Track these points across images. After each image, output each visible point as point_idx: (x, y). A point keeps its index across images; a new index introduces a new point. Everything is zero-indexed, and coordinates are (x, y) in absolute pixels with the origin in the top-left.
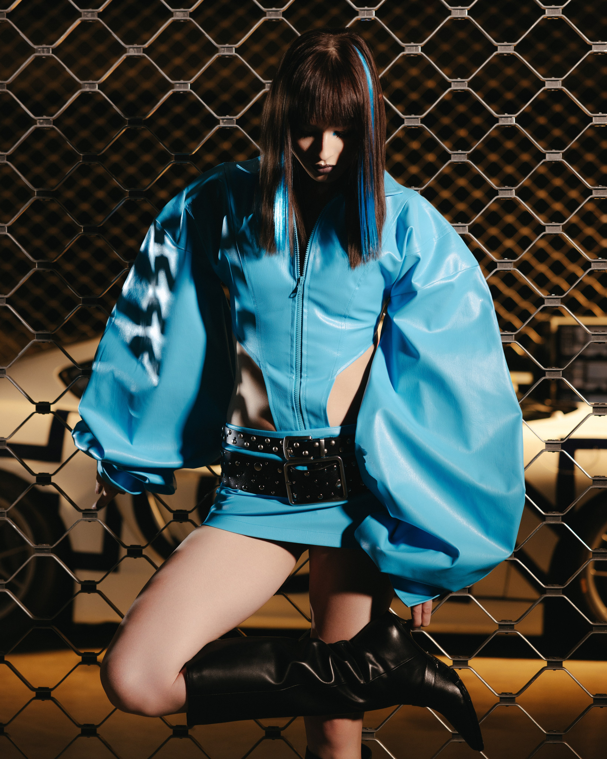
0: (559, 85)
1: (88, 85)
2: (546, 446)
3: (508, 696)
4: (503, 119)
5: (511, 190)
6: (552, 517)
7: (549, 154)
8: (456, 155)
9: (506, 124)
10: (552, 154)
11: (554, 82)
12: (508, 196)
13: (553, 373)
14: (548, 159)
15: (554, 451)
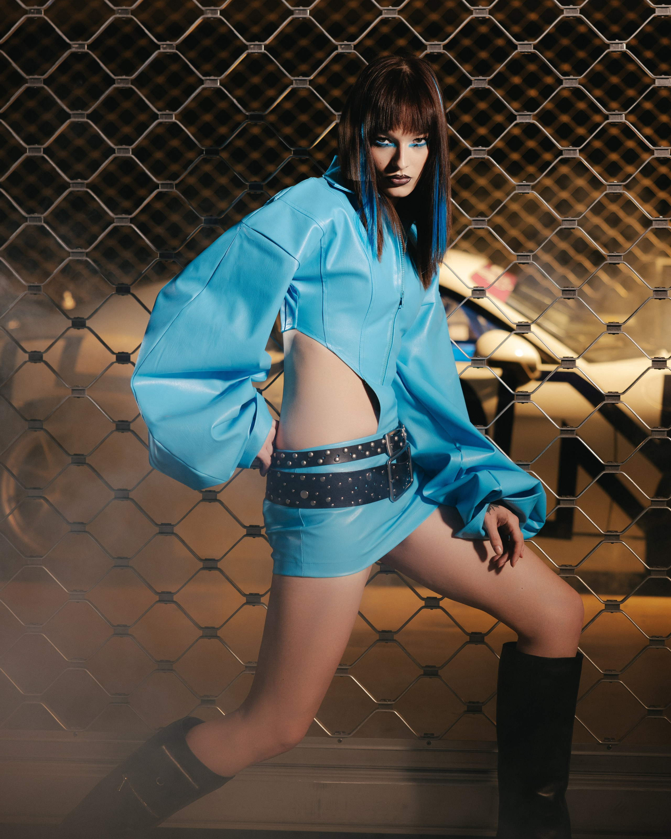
0: (669, 12)
1: (210, 11)
2: (653, 364)
3: (613, 603)
4: (614, 45)
5: (621, 114)
6: (657, 432)
7: (658, 80)
8: (567, 81)
9: (617, 50)
10: (662, 80)
11: (664, 9)
12: (618, 121)
13: (660, 292)
14: (657, 84)
15: (660, 368)
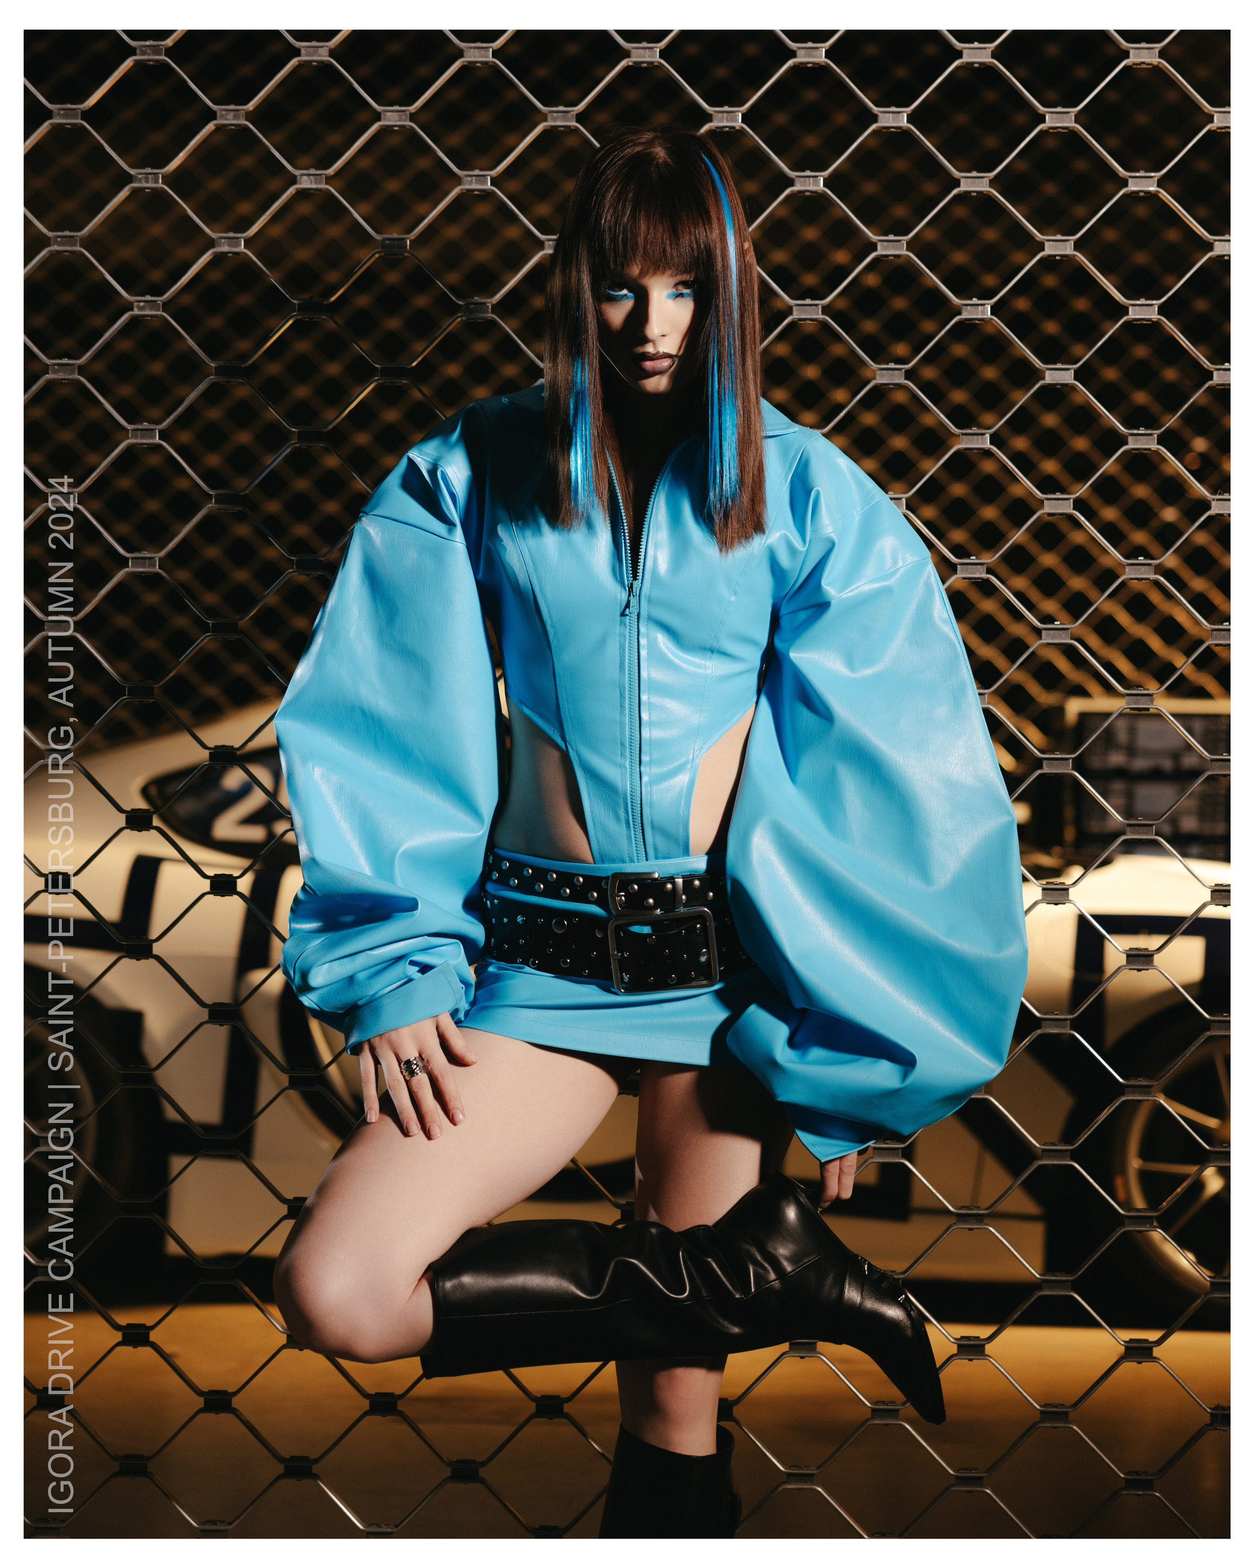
0: (1069, 249)
1: (226, 240)
2: (1043, 895)
3: (972, 1343)
4: (969, 308)
5: (983, 434)
6: (1052, 1022)
7: (1050, 371)
8: (884, 372)
9: (974, 317)
10: (1057, 372)
11: (1060, 243)
12: (977, 446)
13: (1055, 762)
14: (1049, 379)
15: (1057, 902)
